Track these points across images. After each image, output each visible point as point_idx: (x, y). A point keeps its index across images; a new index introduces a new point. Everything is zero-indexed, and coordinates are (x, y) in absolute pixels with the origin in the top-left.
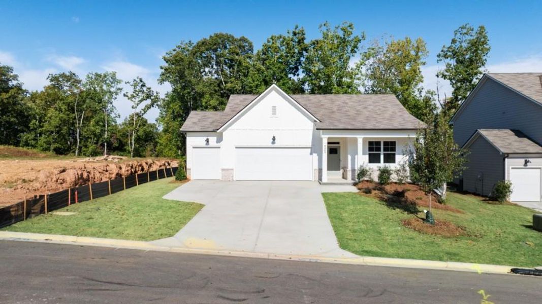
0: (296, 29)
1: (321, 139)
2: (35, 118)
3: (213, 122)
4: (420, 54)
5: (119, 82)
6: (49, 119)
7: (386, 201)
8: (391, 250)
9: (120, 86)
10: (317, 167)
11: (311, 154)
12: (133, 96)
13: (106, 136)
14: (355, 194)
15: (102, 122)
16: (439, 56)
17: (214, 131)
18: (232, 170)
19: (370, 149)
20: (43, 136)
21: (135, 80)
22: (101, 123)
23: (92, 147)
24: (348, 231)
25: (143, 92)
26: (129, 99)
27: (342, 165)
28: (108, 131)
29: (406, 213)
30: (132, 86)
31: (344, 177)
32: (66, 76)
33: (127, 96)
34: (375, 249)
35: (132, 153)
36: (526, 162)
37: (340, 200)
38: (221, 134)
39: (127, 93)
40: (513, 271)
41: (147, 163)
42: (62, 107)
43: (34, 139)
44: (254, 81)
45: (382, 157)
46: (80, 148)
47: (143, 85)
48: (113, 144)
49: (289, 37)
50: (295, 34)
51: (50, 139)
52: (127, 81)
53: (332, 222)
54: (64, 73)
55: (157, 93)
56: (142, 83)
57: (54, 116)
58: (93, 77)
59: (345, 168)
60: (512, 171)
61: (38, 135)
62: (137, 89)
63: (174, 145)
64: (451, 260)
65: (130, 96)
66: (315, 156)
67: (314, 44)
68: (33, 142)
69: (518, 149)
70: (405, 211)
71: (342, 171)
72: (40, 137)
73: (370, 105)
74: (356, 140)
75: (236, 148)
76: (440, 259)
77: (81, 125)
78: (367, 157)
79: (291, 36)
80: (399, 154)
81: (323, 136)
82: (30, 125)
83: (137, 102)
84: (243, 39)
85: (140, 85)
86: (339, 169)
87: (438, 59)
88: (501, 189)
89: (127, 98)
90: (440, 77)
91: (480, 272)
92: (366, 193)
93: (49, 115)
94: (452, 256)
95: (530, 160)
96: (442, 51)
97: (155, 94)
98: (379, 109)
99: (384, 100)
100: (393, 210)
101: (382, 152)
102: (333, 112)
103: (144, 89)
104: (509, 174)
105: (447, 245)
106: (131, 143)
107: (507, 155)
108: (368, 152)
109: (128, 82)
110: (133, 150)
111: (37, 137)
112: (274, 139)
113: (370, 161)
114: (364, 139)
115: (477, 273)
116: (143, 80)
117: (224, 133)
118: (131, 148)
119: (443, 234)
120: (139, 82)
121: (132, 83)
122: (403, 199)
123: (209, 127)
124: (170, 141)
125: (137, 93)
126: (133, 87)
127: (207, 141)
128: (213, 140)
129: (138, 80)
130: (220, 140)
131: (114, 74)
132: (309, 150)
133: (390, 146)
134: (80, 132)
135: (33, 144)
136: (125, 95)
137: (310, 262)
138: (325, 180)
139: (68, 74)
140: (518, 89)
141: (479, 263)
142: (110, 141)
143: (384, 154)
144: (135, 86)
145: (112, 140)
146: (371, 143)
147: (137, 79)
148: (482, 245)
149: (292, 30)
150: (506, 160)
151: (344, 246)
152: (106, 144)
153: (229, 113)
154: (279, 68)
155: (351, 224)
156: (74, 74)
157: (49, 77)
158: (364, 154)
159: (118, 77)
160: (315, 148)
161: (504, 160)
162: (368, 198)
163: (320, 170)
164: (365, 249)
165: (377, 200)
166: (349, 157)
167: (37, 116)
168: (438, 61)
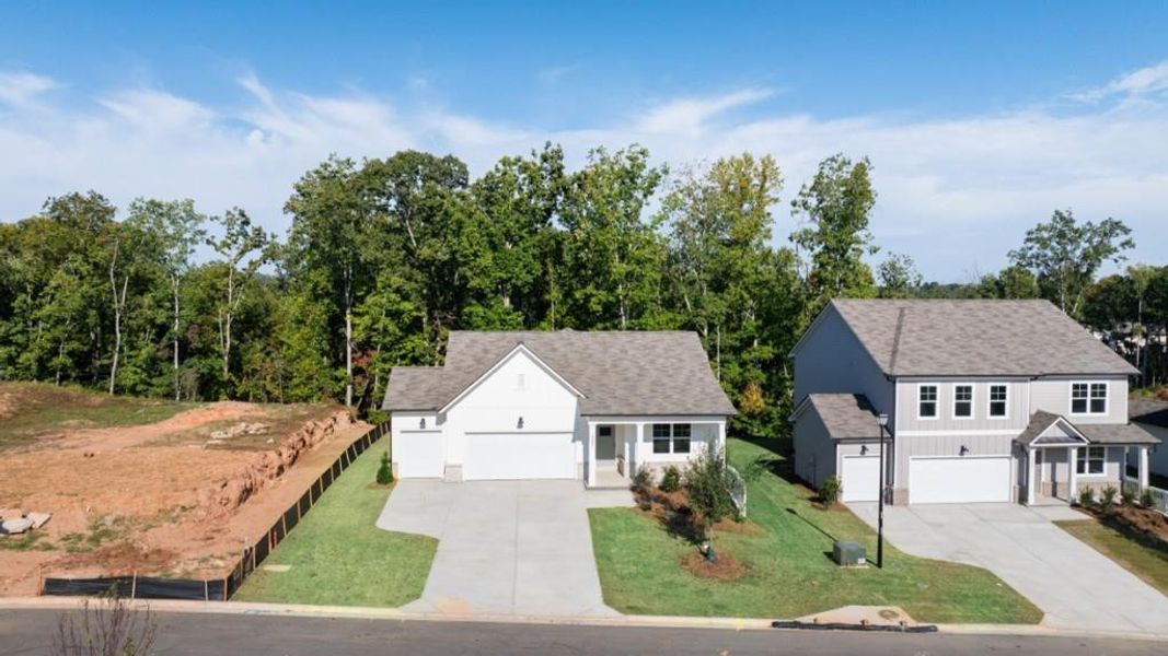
0: (546, 148)
1: (587, 427)
2: (24, 290)
3: (429, 390)
4: (767, 185)
5: (200, 218)
6: (52, 291)
7: (668, 524)
8: (658, 604)
9: (201, 227)
10: (581, 460)
11: (574, 441)
12: (225, 244)
13: (176, 328)
14: (630, 510)
15: (169, 301)
16: (794, 204)
17: (434, 409)
18: (460, 466)
19: (656, 434)
20: (41, 325)
21: (229, 213)
22: (168, 304)
23: (147, 349)
24: (615, 578)
25: (245, 235)
26: (217, 250)
27: (617, 453)
28: (180, 317)
29: (689, 543)
30: (223, 224)
31: (620, 471)
32: (82, 202)
33: (214, 244)
34: (641, 604)
35: (226, 358)
36: (864, 449)
37: (611, 523)
38: (445, 414)
39: (213, 237)
40: (774, 625)
41: (307, 431)
42: (82, 269)
43: (22, 332)
44: (471, 245)
45: (672, 445)
46: (121, 350)
47: (246, 223)
48: (191, 343)
49: (535, 164)
50: (545, 159)
51: (58, 332)
52: (214, 215)
53: (598, 563)
54: (76, 194)
55: (273, 236)
56: (243, 219)
57: (68, 289)
58: (144, 206)
59: (621, 457)
60: (845, 461)
61: (30, 324)
62: (234, 231)
63: (314, 349)
64: (716, 614)
65: (218, 244)
66: (579, 444)
67: (579, 179)
68: (20, 339)
69: (854, 431)
70: (688, 540)
71: (617, 461)
72: (33, 326)
73: (659, 356)
74: (635, 427)
75: (467, 434)
76: (705, 614)
77: (123, 303)
78: (651, 445)
79: (538, 162)
80: (696, 440)
81: (590, 423)
82: (13, 305)
83: (233, 257)
84: (450, 159)
85: (239, 222)
86: (613, 458)
87: (793, 209)
88: (827, 487)
89: (212, 247)
90: (795, 241)
91: (739, 628)
92: (645, 510)
93: (53, 283)
94: (720, 610)
95: (867, 446)
96: (800, 193)
97: (269, 239)
98: (673, 364)
99: (680, 344)
100: (673, 540)
101: (672, 437)
102: (606, 371)
103: (249, 229)
104: (841, 464)
105: (720, 593)
106: (225, 337)
107: (838, 441)
108: (652, 438)
109: (216, 218)
110: (227, 350)
111: (28, 327)
112: (521, 422)
113: (656, 450)
114: (645, 426)
115: (734, 630)
116: (246, 213)
117: (448, 414)
118: (225, 347)
119: (721, 577)
120: (237, 216)
121: (224, 218)
122: (690, 520)
123: (424, 403)
124: (308, 340)
125: (234, 238)
126: (226, 226)
127: (423, 422)
128: (431, 420)
129: (236, 213)
130: (442, 420)
131: (190, 203)
132: (571, 436)
133: (683, 432)
134: (121, 317)
135: (20, 341)
136: (208, 242)
137: (572, 626)
138: (592, 482)
139: (87, 196)
140: (863, 338)
141: (744, 617)
142: (184, 337)
143: (675, 441)
144: (230, 222)
145: (189, 335)
146: (656, 427)
147: (233, 212)
148: (760, 592)
149: (540, 151)
150: (838, 446)
151: (608, 601)
152: (176, 344)
153: (452, 373)
154: (517, 221)
155: (619, 566)
156: (101, 197)
157: (47, 203)
158: (645, 440)
159: (197, 210)
160: (579, 434)
161: (835, 447)
162: (645, 520)
163: (586, 464)
164: (631, 604)
165: (656, 523)
166: (627, 446)
167: (29, 286)
168: (792, 213)
